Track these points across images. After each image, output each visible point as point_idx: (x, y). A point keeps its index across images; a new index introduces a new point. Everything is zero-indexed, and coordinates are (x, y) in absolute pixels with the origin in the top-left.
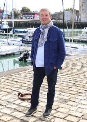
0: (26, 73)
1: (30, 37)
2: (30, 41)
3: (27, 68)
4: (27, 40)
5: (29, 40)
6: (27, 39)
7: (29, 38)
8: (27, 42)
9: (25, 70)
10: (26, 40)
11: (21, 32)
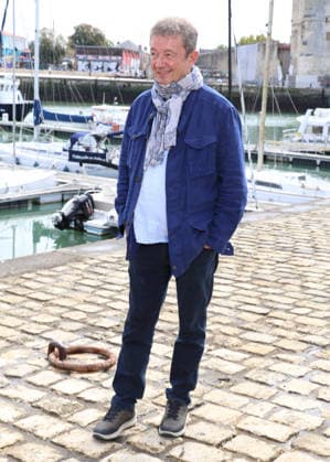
0: (80, 272)
1: (98, 138)
2: (97, 155)
3: (85, 252)
4: (88, 149)
5: (94, 151)
6: (88, 144)
7: (94, 142)
8: (86, 157)
9: (78, 260)
10: (84, 150)
11: (65, 118)
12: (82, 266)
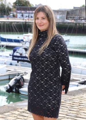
0: (16, 115)
1: (26, 50)
2: (25, 57)
3: (19, 106)
4: (21, 54)
5: (24, 55)
6: (21, 52)
7: (24, 51)
8: (20, 59)
9: (15, 109)
10: (19, 55)
11: (10, 41)
12: (17, 113)
